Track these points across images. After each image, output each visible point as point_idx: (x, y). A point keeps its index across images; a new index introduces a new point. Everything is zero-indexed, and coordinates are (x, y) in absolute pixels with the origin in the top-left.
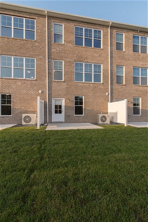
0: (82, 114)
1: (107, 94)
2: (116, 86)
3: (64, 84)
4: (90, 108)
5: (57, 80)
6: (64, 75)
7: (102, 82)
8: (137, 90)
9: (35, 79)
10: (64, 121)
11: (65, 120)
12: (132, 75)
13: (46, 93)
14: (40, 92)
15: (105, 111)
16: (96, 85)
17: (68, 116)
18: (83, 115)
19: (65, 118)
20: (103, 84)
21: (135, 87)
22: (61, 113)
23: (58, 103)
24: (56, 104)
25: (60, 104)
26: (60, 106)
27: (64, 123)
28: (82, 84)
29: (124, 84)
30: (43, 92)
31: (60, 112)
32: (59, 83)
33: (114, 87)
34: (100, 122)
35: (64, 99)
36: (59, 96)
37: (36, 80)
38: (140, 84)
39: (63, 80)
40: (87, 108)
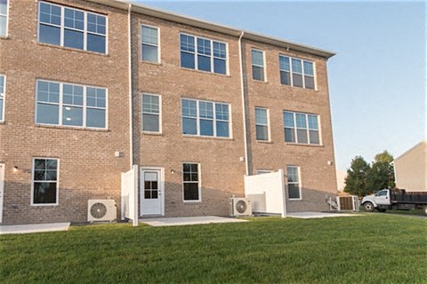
0: (198, 199)
1: (241, 159)
2: (256, 144)
3: (164, 139)
4: (212, 188)
5: (149, 132)
6: (163, 122)
7: (231, 137)
8: (291, 153)
9: (107, 128)
10: (163, 214)
11: (165, 211)
12: (282, 125)
13: (128, 157)
14: (117, 154)
15: (239, 192)
16: (220, 142)
17: (173, 203)
18: (200, 200)
19: (165, 208)
20: (233, 140)
21: (288, 147)
22: (157, 197)
23: (151, 178)
24: (147, 180)
25: (155, 180)
26: (155, 184)
27: (165, 217)
28: (195, 140)
29: (270, 140)
30: (122, 155)
31: (155, 195)
32: (153, 137)
33: (253, 147)
34: (236, 213)
35: (163, 169)
36: (154, 163)
37: (108, 131)
38: (297, 142)
39: (161, 132)
40: (207, 187)
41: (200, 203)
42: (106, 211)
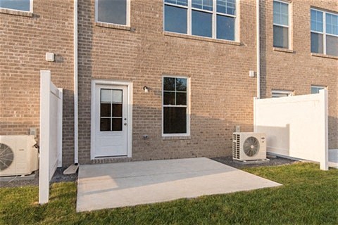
0: (185, 132)
1: (251, 73)
2: (273, 54)
3: (133, 37)
4: (207, 115)
5: (107, 24)
6: (132, 9)
7: (237, 40)
8: (318, 68)
9: (31, 11)
10: (130, 156)
11: (134, 152)
12: (308, 27)
13: (71, 62)
14: (49, 56)
15: (246, 122)
16: (222, 46)
17: (145, 138)
18: (188, 134)
19: (134, 146)
20: (241, 45)
21: (315, 60)
22: (121, 130)
23: (111, 98)
24: (105, 101)
25: (117, 101)
26: (118, 108)
27: (131, 160)
28: (185, 42)
29: (291, 48)
30: (58, 59)
31: (118, 126)
32: (114, 31)
33: (269, 56)
35: (131, 85)
36: (116, 75)
37: (33, 16)
38: (325, 53)
39: (128, 25)
40: (199, 114)
41: (188, 139)
42: (12, 157)
